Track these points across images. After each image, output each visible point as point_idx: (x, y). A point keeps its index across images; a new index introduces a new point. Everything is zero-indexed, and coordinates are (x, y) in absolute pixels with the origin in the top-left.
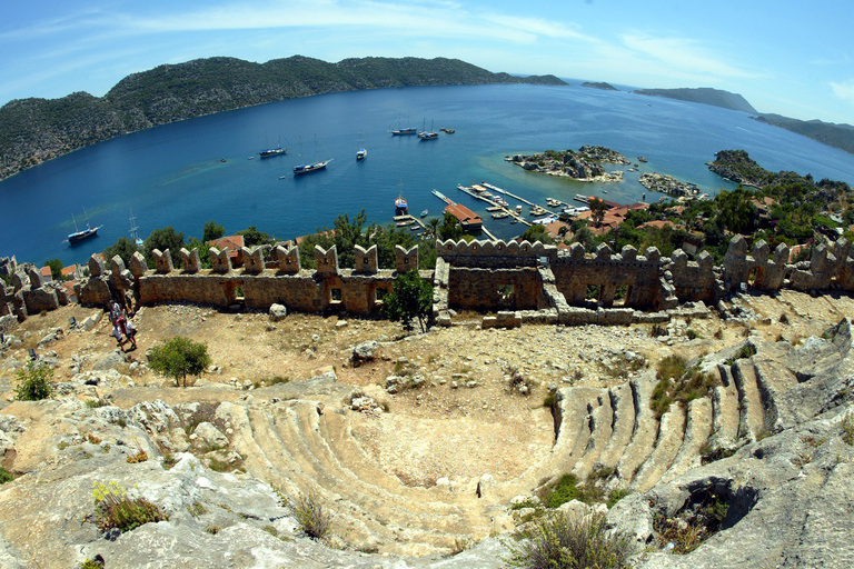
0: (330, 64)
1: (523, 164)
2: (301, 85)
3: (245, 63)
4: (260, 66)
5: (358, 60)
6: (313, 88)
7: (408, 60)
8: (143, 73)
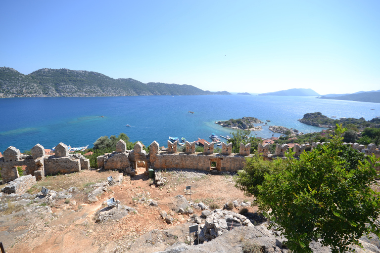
0: (144, 84)
1: (222, 124)
2: (132, 91)
3: (107, 77)
4: (115, 80)
5: (155, 83)
6: (137, 93)
7: (173, 85)
8: (53, 70)
